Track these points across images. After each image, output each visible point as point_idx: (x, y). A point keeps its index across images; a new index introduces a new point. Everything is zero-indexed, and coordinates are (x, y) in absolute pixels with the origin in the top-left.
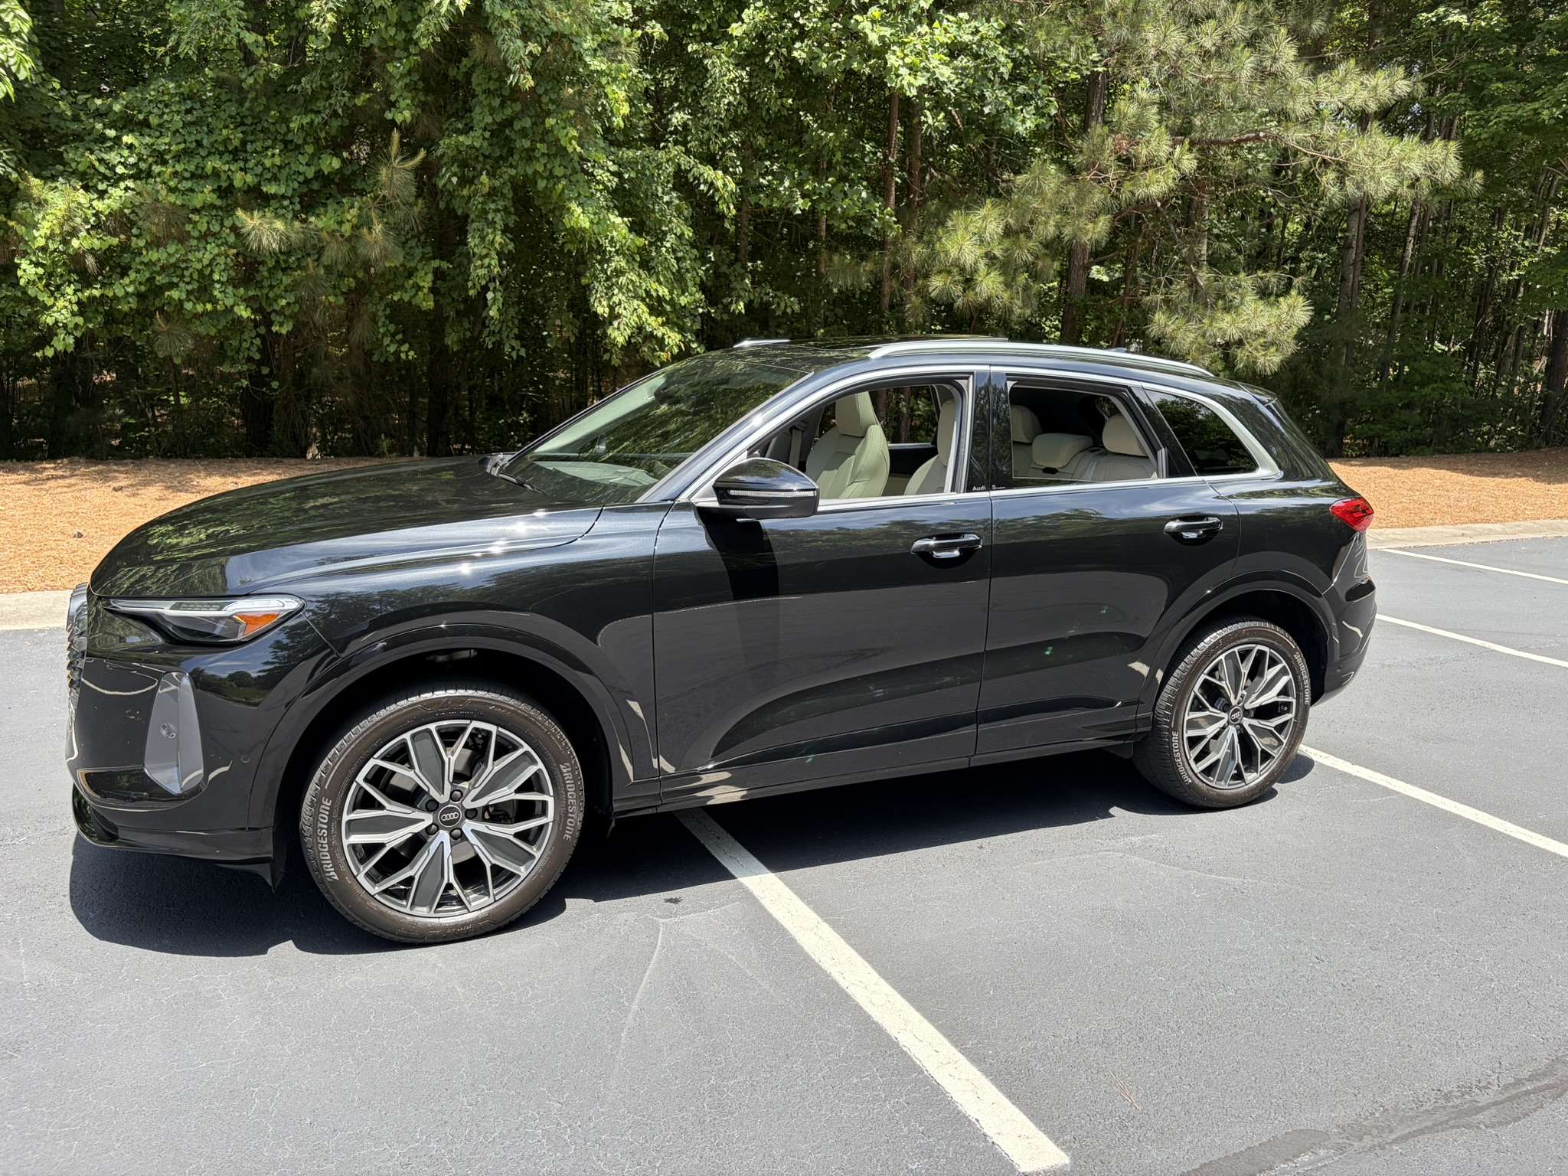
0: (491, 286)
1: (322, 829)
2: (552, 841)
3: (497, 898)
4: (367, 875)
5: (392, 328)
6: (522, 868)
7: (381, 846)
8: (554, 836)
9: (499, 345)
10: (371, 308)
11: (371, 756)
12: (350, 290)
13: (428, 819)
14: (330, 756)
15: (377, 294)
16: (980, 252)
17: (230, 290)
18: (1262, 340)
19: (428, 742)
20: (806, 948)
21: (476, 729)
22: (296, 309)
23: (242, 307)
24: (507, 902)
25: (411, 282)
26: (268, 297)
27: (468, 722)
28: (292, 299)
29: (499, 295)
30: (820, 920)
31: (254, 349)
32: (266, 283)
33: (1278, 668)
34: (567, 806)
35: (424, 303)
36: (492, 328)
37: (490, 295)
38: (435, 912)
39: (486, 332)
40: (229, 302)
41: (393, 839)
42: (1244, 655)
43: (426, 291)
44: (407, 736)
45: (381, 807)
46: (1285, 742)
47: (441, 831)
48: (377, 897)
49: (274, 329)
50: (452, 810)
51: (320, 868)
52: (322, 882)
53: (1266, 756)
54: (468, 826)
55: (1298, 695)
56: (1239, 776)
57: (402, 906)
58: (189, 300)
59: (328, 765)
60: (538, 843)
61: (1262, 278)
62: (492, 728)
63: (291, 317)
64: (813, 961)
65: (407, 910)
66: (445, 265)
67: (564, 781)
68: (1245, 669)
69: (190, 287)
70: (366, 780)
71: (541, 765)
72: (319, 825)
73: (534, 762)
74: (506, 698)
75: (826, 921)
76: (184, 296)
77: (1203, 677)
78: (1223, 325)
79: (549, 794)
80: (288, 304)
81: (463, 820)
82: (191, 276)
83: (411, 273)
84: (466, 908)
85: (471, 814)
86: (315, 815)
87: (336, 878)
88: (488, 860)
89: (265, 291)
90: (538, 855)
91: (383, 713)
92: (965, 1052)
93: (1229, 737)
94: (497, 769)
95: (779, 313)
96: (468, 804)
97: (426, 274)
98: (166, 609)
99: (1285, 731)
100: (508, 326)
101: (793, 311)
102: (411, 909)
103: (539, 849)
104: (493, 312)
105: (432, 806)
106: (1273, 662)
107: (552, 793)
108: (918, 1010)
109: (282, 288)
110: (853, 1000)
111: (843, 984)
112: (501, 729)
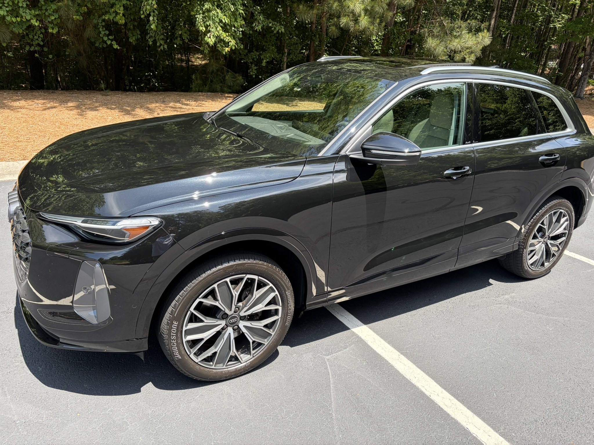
0: (152, 14)
1: (173, 336)
2: (280, 326)
3: (254, 355)
4: (195, 354)
5: (107, 32)
6: (266, 340)
7: (202, 339)
8: (281, 324)
9: (155, 42)
10: (95, 21)
11: (198, 297)
12: (85, 13)
13: (223, 323)
14: (176, 299)
15: (96, 14)
16: (363, 7)
17: (28, 11)
18: (468, 51)
19: (225, 287)
20: (400, 371)
21: (248, 278)
22: (59, 21)
23: (35, 20)
24: (258, 357)
25: (113, 10)
26: (45, 15)
27: (244, 275)
28: (57, 16)
29: (155, 18)
30: (399, 354)
31: (40, 39)
32: (44, 8)
33: (565, 218)
34: (288, 310)
35: (120, 21)
36: (151, 34)
37: (151, 18)
38: (226, 366)
39: (149, 36)
40: (28, 18)
41: (206, 335)
42: (555, 213)
43: (121, 15)
44: (215, 286)
45: (202, 321)
46: (561, 249)
47: (229, 328)
48: (199, 363)
49: (50, 31)
50: (234, 317)
51: (172, 354)
52: (173, 360)
53: (554, 255)
54: (242, 324)
55: (569, 229)
56: (543, 265)
57: (211, 365)
58: (8, 15)
59: (175, 304)
60: (273, 328)
61: (469, 24)
62: (256, 277)
63: (56, 25)
64: (407, 379)
65: (213, 367)
66: (128, 3)
67: (287, 299)
68: (554, 220)
69: (8, 9)
70: (195, 309)
71: (277, 293)
72: (172, 334)
73: (274, 291)
74: (263, 262)
75: (402, 353)
76: (6, 14)
77: (539, 225)
78: (455, 44)
79: (279, 305)
80: (55, 18)
81: (239, 321)
82: (8, 3)
83: (113, 5)
84: (240, 362)
85: (243, 318)
86: (170, 330)
87: (180, 358)
88: (251, 338)
89: (44, 12)
90: (273, 334)
91: (204, 275)
92: (502, 435)
93: (542, 249)
94: (257, 296)
95: (275, 32)
96: (242, 314)
97: (120, 6)
98: (78, 222)
99: (561, 245)
100: (158, 34)
101: (282, 31)
102: (215, 366)
103: (274, 331)
104: (153, 27)
105: (225, 316)
106: (564, 216)
107: (281, 305)
108: (468, 409)
109: (52, 10)
110: (437, 404)
111: (427, 393)
112: (260, 278)
